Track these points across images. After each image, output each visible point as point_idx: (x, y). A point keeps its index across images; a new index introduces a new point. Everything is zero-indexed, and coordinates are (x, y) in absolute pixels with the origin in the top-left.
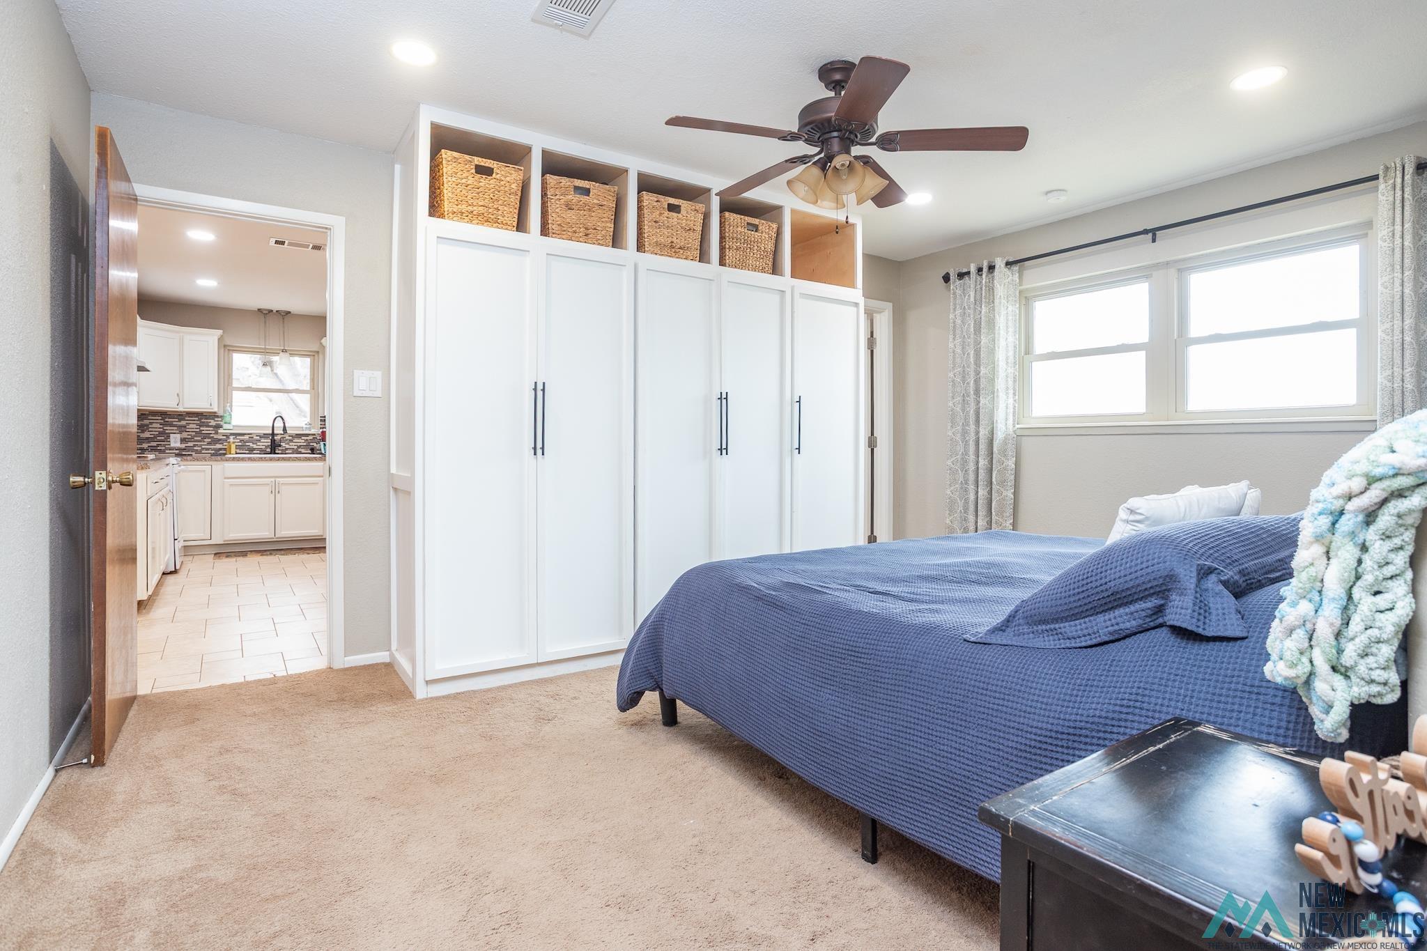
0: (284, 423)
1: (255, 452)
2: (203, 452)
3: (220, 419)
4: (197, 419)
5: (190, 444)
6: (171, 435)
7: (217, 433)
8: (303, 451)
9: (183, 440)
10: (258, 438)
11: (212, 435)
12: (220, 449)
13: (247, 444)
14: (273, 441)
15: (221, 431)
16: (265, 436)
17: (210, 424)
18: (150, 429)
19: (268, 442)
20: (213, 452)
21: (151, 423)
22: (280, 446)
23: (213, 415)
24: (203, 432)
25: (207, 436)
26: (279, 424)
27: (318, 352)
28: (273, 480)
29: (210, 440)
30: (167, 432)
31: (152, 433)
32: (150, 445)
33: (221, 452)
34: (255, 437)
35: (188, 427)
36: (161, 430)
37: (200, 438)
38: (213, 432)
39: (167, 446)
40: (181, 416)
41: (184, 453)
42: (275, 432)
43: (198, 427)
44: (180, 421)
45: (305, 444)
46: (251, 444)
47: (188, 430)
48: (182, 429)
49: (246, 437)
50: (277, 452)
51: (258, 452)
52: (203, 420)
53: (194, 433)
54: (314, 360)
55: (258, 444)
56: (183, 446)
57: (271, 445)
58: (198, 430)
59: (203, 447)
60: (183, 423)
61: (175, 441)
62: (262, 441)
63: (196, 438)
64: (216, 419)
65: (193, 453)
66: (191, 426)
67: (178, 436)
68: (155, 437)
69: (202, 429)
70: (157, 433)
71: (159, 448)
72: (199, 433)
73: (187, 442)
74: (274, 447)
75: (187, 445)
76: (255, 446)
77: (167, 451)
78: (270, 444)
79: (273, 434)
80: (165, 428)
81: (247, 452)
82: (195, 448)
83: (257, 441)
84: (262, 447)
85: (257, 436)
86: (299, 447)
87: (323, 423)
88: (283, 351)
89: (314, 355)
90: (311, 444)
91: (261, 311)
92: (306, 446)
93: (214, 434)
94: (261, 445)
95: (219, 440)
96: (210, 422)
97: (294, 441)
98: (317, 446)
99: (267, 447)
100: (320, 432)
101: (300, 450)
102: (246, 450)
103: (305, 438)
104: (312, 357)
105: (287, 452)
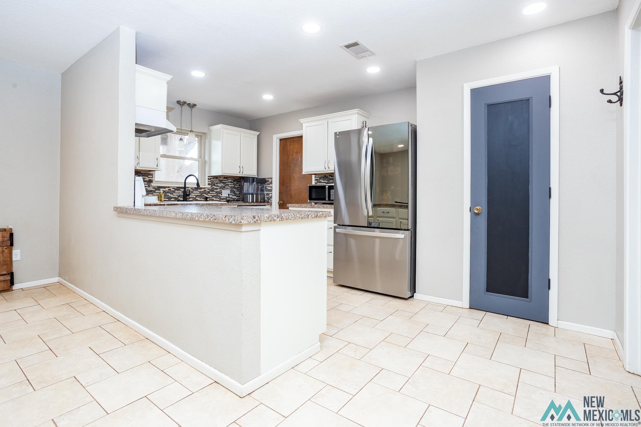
0: (197, 179)
1: (172, 200)
3: (151, 176)
8: (199, 199)
10: (174, 190)
13: (167, 194)
14: (184, 192)
15: (152, 184)
16: (178, 188)
19: (181, 193)
22: (188, 195)
23: (149, 173)
27: (205, 134)
42: (187, 186)
45: (200, 194)
46: (169, 194)
49: (167, 189)
50: (187, 199)
51: (174, 200)
54: (201, 139)
55: (174, 194)
57: (184, 195)
62: (176, 192)
64: (149, 176)
74: (186, 196)
76: (172, 196)
78: (182, 194)
79: (185, 188)
81: (167, 200)
83: (174, 192)
84: (177, 196)
85: (173, 189)
86: (197, 196)
87: (210, 181)
88: (191, 131)
89: (202, 137)
90: (203, 194)
91: (178, 102)
92: (200, 196)
93: (147, 187)
94: (175, 195)
95: (151, 191)
96: (145, 178)
97: (194, 192)
98: (207, 196)
99: (179, 196)
100: (209, 186)
101: (197, 198)
102: (167, 198)
103: (200, 190)
104: (199, 137)
105: (190, 199)
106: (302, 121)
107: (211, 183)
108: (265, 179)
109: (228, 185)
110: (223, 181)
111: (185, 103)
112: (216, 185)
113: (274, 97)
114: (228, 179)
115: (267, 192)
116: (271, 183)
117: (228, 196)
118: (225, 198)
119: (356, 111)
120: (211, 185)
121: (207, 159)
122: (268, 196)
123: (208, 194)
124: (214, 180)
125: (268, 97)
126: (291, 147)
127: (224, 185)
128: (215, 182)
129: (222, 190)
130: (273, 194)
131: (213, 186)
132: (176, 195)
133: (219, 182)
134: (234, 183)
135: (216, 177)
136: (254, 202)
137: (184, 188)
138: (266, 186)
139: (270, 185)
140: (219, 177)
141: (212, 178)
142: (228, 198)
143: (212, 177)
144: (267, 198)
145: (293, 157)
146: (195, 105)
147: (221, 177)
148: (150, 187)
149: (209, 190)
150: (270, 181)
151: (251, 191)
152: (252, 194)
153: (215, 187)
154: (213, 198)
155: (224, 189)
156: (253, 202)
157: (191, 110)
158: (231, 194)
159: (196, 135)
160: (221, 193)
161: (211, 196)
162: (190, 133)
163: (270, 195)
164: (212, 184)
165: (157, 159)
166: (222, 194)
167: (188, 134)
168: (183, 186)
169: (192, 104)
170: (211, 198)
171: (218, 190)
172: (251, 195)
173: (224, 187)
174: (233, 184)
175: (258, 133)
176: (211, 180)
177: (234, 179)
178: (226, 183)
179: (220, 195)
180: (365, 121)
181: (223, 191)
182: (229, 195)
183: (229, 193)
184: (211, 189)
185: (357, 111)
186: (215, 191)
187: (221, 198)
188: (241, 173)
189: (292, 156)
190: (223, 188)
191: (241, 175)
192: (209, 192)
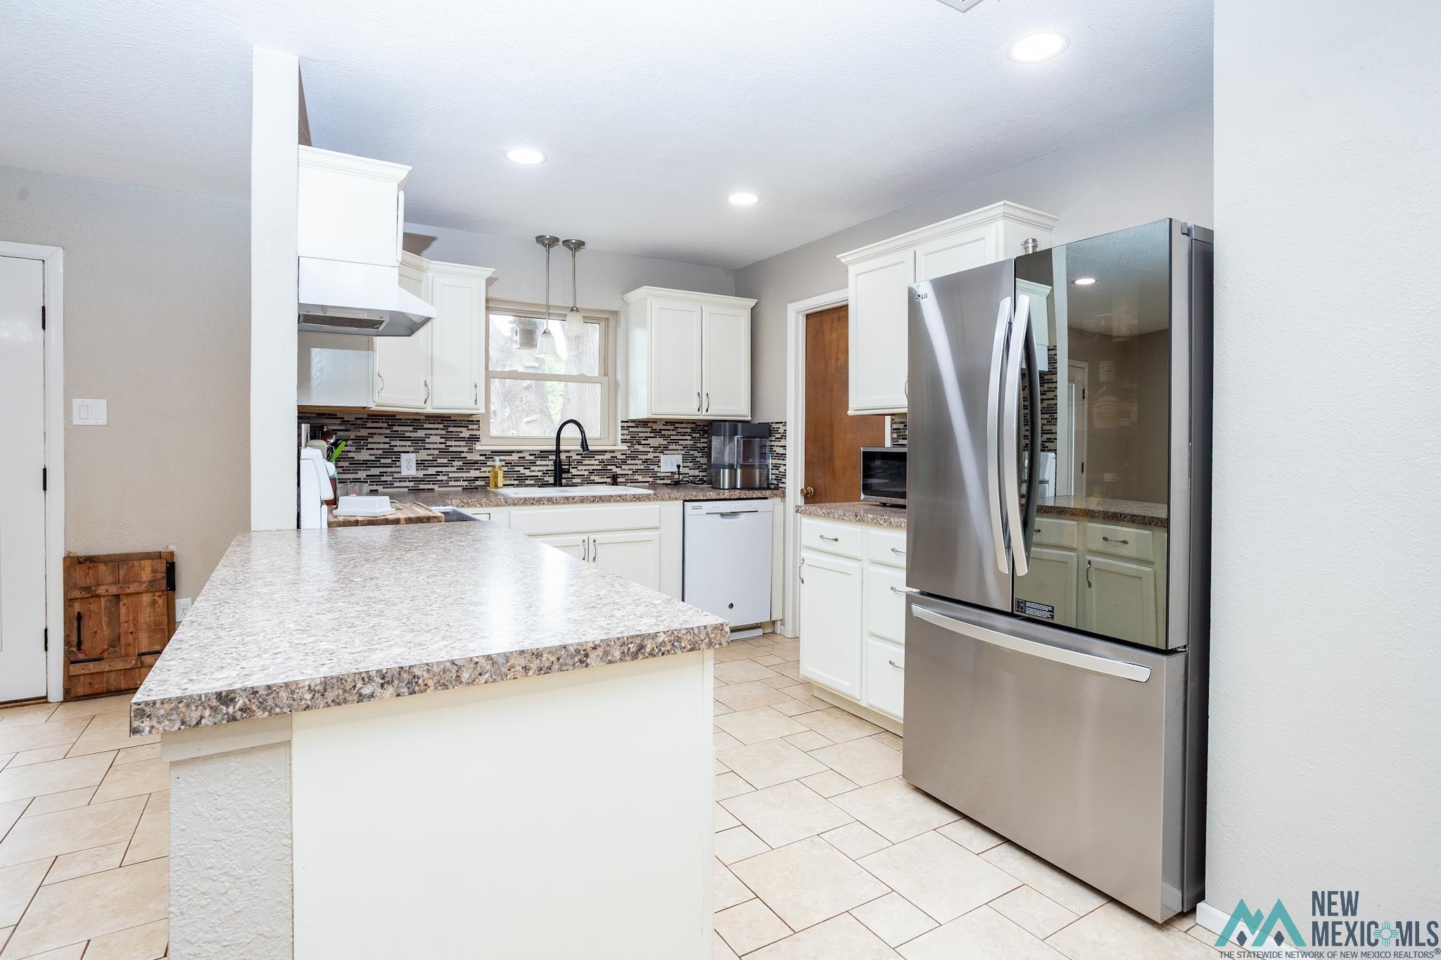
0: (582, 432)
1: (527, 482)
2: (451, 483)
3: (476, 427)
4: (441, 426)
5: (432, 471)
6: (402, 454)
7: (471, 451)
8: (597, 479)
9: (421, 464)
10: (532, 458)
11: (463, 455)
12: (476, 479)
13: (517, 469)
14: (558, 463)
15: (478, 447)
16: (543, 455)
17: (461, 435)
18: (370, 446)
19: (549, 464)
20: (466, 483)
21: (372, 435)
22: (568, 471)
23: (467, 421)
24: (451, 449)
25: (456, 456)
26: (571, 432)
27: (616, 313)
28: (585, 537)
29: (461, 463)
30: (396, 449)
31: (372, 452)
32: (369, 473)
33: (478, 483)
34: (528, 457)
35: (427, 440)
36: (387, 446)
37: (445, 461)
38: (466, 449)
39: (395, 475)
40: (418, 421)
41: (422, 487)
42: (562, 448)
43: (443, 440)
44: (415, 430)
45: (600, 467)
46: (521, 469)
47: (427, 446)
48: (419, 444)
49: (515, 457)
50: (564, 481)
51: (533, 482)
52: (450, 429)
53: (437, 452)
54: (607, 327)
55: (532, 468)
56: (420, 474)
57: (555, 470)
58: (443, 446)
59: (451, 475)
60: (421, 434)
61: (408, 466)
62: (538, 463)
63: (440, 461)
64: (470, 427)
65: (436, 487)
66: (433, 439)
67: (413, 457)
68: (378, 458)
69: (449, 443)
70: (381, 452)
71: (383, 479)
72: (444, 452)
73: (426, 467)
74: (560, 474)
75: (426, 472)
76: (527, 473)
77: (396, 484)
78: (553, 468)
79: (558, 452)
80: (393, 443)
81: (517, 482)
82: (439, 478)
83: (533, 463)
84: (540, 474)
85: (530, 455)
86: (591, 473)
87: (626, 432)
88: (572, 310)
89: (608, 320)
90: (609, 467)
91: (540, 239)
92: (603, 471)
93: (466, 452)
94: (536, 471)
95: (476, 462)
96: (462, 432)
97: (584, 462)
98: (619, 471)
99: (545, 473)
100: (624, 447)
101: (592, 478)
102: (514, 480)
103: (600, 457)
104: (603, 323)
105: (574, 481)
106: (844, 257)
107: (629, 437)
108: (768, 425)
109: (676, 442)
110: (663, 432)
111: (557, 240)
112: (643, 442)
113: (760, 199)
114: (677, 425)
115: (774, 461)
116: (784, 436)
117: (676, 470)
118: (669, 474)
119: (998, 208)
120: (629, 444)
121: (619, 377)
122: (777, 472)
123: (623, 467)
124: (641, 429)
125: (743, 199)
126: (834, 335)
127: (665, 442)
128: (640, 435)
129: (661, 455)
130: (787, 467)
131: (636, 447)
132: (538, 471)
133: (652, 435)
134: (694, 435)
135: (644, 423)
136: (735, 488)
137: (556, 452)
138: (773, 443)
139: (782, 443)
140: (652, 422)
141: (633, 424)
142: (676, 476)
143: (633, 421)
144: (774, 477)
145: (839, 362)
146: (580, 244)
147: (656, 422)
148: (472, 452)
149: (624, 457)
150: (781, 431)
151: (727, 460)
152: (731, 467)
153: (641, 448)
154: (636, 477)
155: (665, 452)
156: (733, 487)
157: (574, 256)
158: (686, 464)
159: (584, 317)
160: (657, 463)
161: (631, 472)
162: (571, 316)
163: (782, 469)
164: (632, 440)
165: (476, 386)
166: (662, 464)
167: (565, 316)
168: (554, 448)
169: (574, 241)
170: (630, 477)
171: (650, 456)
172: (727, 471)
173: (666, 448)
174: (690, 438)
175: (752, 302)
176: (631, 429)
177: (694, 426)
178: (672, 437)
179: (655, 468)
180: (1034, 240)
181: (662, 457)
182: (679, 467)
183: (681, 464)
184: (629, 452)
185: (1001, 210)
186: (640, 457)
187: (659, 474)
188: (704, 410)
189: (837, 360)
190: (664, 449)
191: (703, 416)
192: (624, 462)
